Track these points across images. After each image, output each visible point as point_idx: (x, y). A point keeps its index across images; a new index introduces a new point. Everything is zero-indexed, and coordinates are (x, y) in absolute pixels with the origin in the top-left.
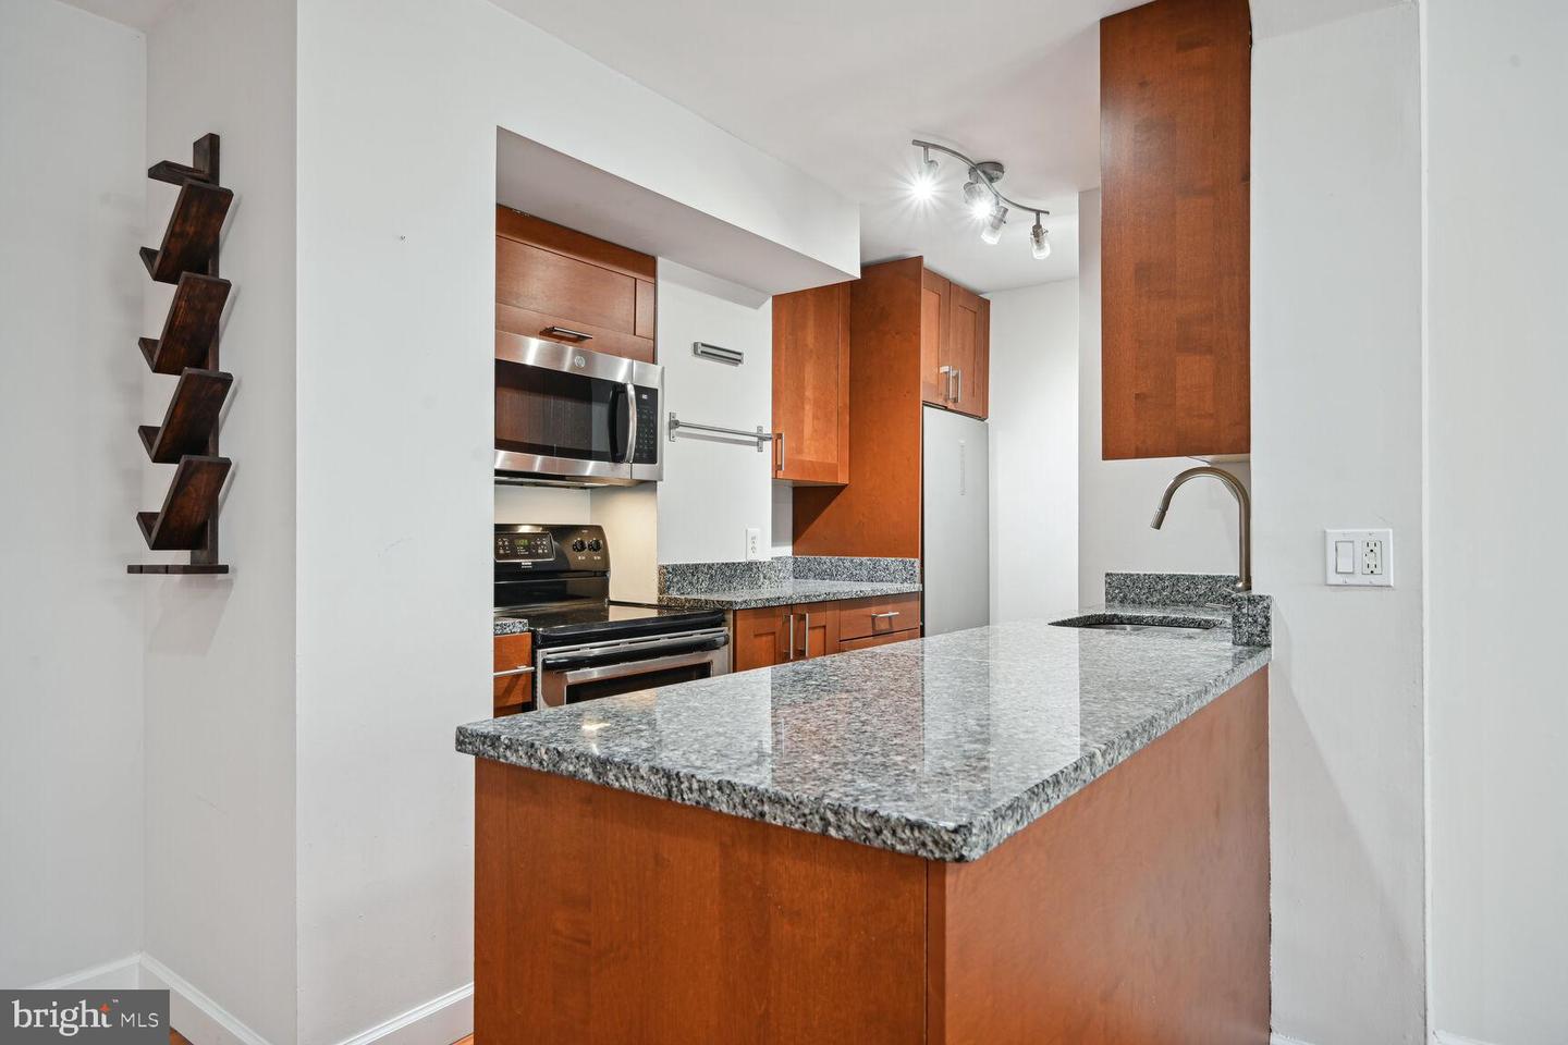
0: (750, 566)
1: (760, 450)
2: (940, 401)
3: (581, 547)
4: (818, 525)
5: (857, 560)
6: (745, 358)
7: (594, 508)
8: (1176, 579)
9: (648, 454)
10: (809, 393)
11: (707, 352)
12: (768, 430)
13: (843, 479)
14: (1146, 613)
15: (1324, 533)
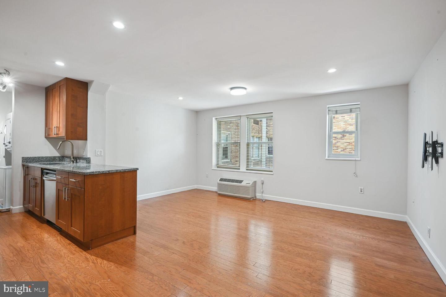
8: (39, 157)
15: (96, 150)
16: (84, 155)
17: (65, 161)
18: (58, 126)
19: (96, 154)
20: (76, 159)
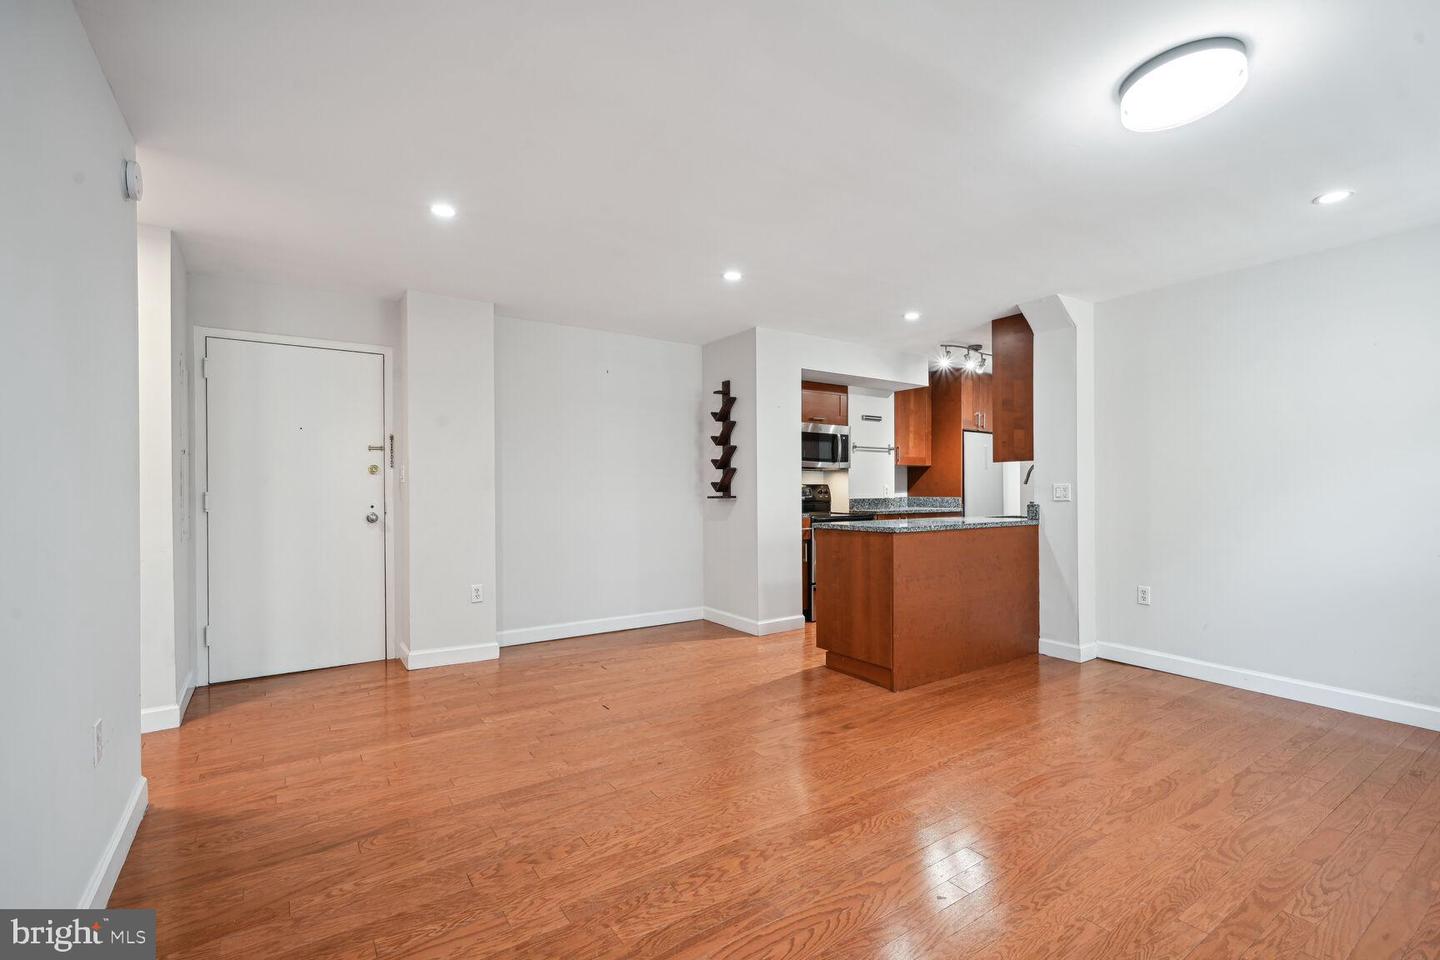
0: (885, 500)
1: (889, 454)
2: (974, 428)
3: (821, 492)
4: (920, 483)
5: (935, 498)
6: (883, 419)
7: (825, 478)
9: (845, 458)
10: (912, 429)
11: (868, 418)
12: (893, 446)
13: (928, 464)
14: (1019, 520)
15: (1053, 485)
19: (1053, 495)
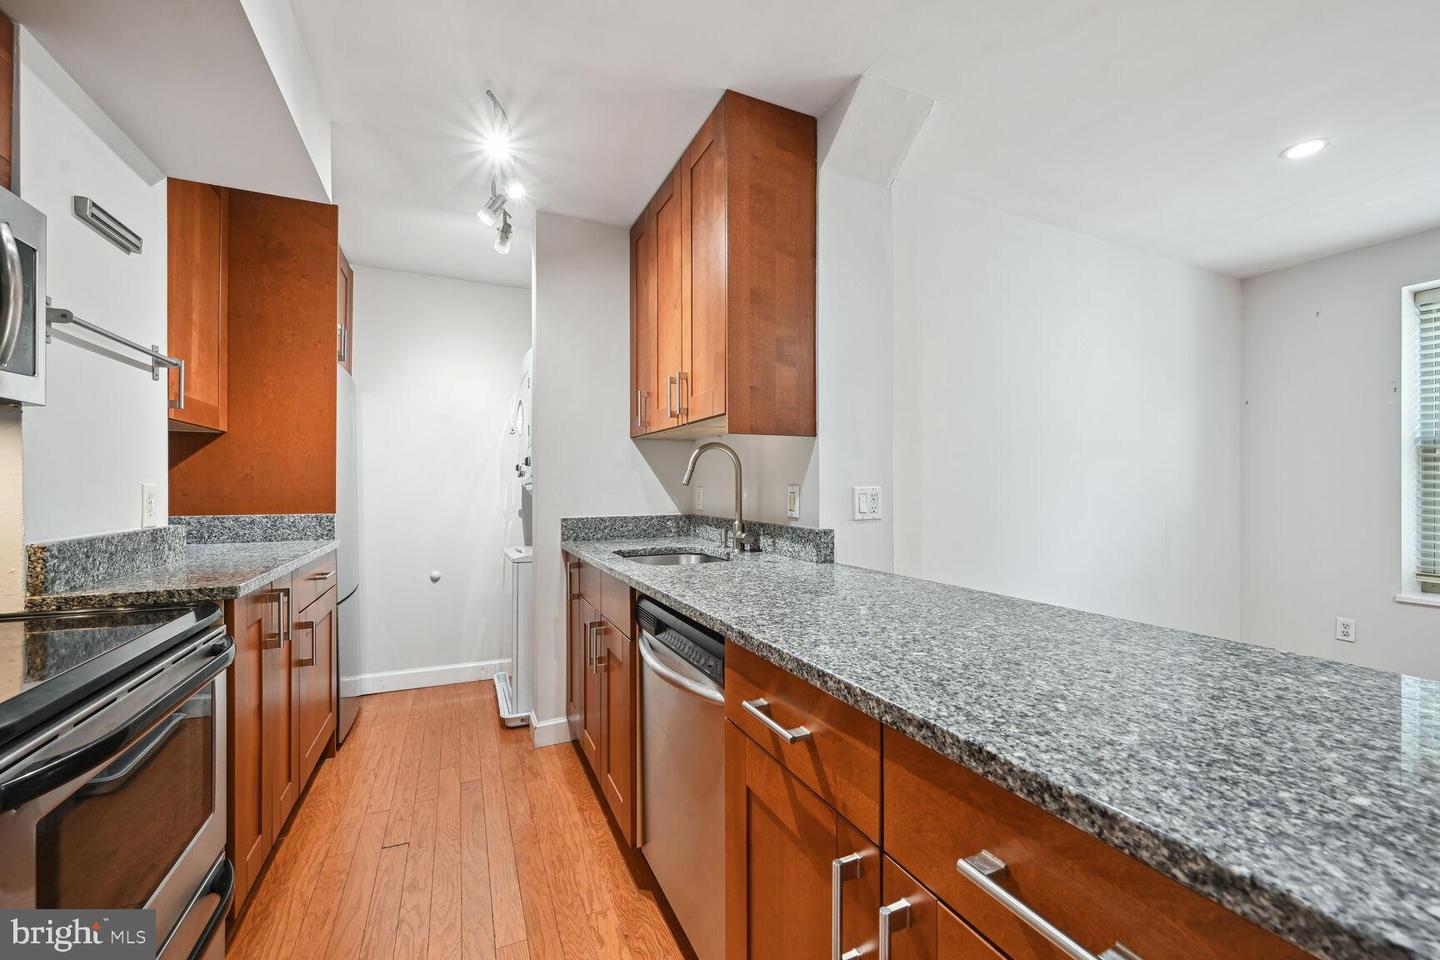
1: (156, 377)
5: (246, 518)
6: (144, 247)
8: (613, 520)
10: (195, 317)
12: (163, 352)
13: (223, 427)
15: (853, 489)
16: (796, 514)
17: (697, 536)
18: (687, 370)
19: (854, 512)
20: (754, 534)
